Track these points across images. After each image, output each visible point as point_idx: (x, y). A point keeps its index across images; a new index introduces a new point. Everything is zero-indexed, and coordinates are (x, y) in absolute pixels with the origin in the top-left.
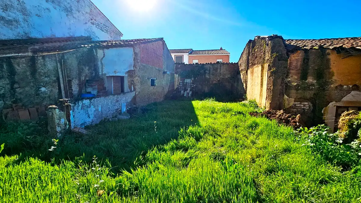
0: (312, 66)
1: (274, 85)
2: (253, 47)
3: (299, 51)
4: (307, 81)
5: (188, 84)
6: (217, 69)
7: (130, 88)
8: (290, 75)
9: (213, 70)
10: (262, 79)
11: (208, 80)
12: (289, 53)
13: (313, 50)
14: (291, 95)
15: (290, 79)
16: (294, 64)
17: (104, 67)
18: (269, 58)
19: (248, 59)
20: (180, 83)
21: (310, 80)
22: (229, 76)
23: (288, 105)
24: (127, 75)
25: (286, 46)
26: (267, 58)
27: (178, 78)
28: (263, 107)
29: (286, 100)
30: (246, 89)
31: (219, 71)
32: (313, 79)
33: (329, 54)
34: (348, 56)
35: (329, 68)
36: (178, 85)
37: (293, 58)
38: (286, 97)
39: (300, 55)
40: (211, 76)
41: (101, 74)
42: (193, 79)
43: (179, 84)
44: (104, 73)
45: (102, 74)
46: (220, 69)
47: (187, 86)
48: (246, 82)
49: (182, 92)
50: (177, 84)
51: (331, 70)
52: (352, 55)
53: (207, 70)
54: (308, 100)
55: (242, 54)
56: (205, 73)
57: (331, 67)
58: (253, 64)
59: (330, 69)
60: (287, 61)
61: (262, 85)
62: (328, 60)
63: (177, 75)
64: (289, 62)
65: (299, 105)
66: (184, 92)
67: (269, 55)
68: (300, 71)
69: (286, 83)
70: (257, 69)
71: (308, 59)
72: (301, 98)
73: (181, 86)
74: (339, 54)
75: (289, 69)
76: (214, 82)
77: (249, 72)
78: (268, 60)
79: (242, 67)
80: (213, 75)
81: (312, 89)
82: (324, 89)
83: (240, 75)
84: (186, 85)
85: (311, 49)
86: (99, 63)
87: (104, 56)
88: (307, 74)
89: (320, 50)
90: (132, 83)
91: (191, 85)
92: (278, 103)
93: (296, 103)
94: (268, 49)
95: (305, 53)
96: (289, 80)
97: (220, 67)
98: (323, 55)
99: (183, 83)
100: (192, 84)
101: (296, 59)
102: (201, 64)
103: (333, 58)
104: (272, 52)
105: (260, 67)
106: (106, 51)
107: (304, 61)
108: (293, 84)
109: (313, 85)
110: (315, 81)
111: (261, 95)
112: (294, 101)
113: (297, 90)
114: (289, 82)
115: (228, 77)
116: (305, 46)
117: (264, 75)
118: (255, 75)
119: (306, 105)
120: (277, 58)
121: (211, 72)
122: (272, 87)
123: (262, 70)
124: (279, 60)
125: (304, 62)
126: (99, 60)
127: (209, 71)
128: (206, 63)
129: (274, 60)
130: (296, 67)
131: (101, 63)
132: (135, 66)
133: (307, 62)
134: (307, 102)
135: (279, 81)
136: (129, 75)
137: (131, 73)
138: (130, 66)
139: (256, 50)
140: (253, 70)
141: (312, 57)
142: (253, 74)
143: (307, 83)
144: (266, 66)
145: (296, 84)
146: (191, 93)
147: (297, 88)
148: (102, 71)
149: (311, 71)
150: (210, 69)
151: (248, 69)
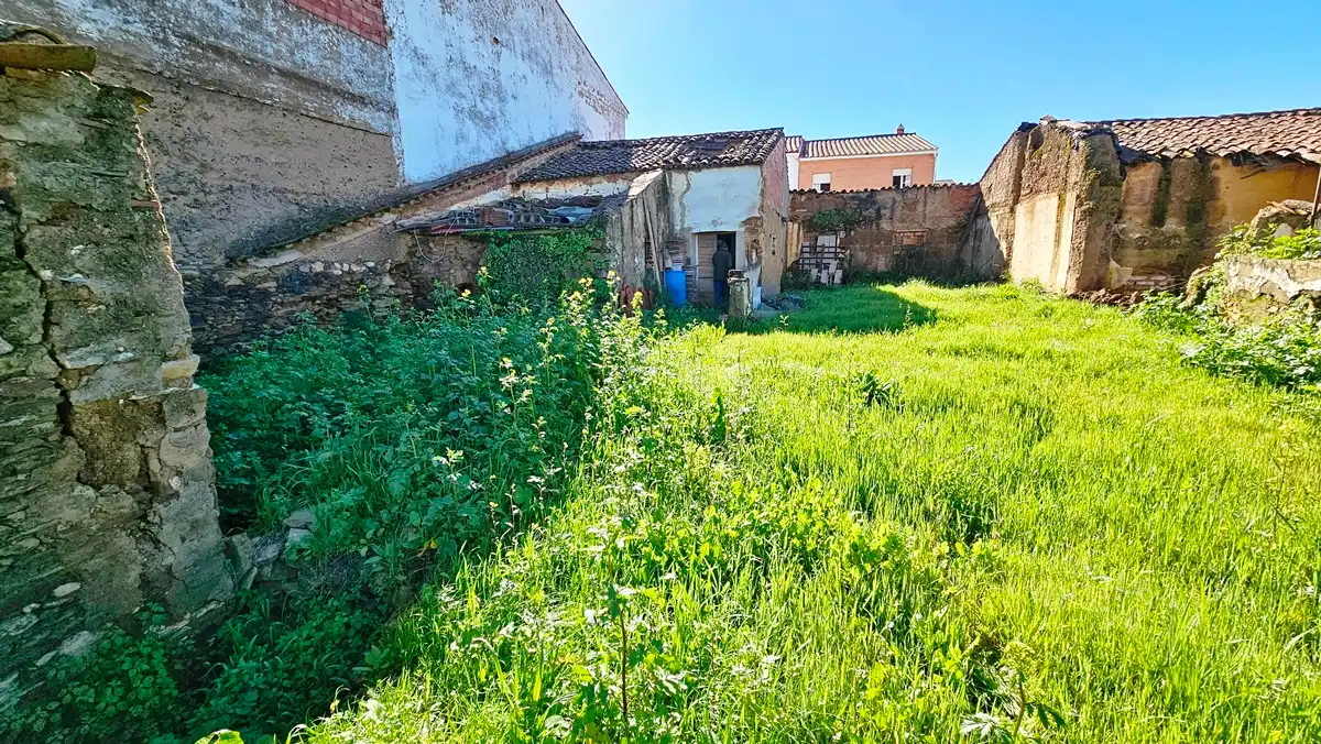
0: (1179, 195)
1: (1088, 238)
2: (1035, 146)
3: (1149, 164)
4: (1163, 229)
5: (826, 250)
6: (915, 203)
7: (749, 257)
8: (1126, 217)
9: (903, 208)
10: (1059, 228)
11: (889, 237)
12: (1127, 168)
13: (1182, 160)
14: (1125, 260)
15: (1124, 226)
16: (1137, 191)
17: (687, 213)
18: (1078, 180)
19: (1018, 178)
20: (803, 247)
21: (1172, 225)
22: (952, 222)
23: (1119, 281)
24: (743, 229)
25: (1120, 151)
26: (1072, 180)
27: (798, 234)
28: (1059, 292)
29: (1114, 271)
30: (1009, 255)
31: (920, 208)
32: (1178, 223)
33: (1217, 167)
34: (1256, 173)
35: (1214, 197)
36: (797, 254)
37: (1136, 179)
38: (1113, 264)
39: (1153, 170)
40: (897, 224)
41: (678, 228)
42: (842, 234)
43: (802, 252)
44: (685, 226)
45: (682, 229)
46: (925, 203)
47: (825, 255)
48: (1009, 236)
49: (814, 271)
50: (794, 251)
51: (1220, 203)
52: (1264, 171)
53: (885, 208)
54: (1164, 269)
55: (995, 160)
56: (879, 216)
57: (1220, 195)
58: (1034, 192)
59: (1219, 199)
60: (1120, 186)
61: (1058, 241)
62: (1215, 181)
63: (796, 225)
64: (1124, 188)
65: (1144, 283)
66: (820, 271)
67: (1080, 173)
68: (1150, 207)
69: (1116, 235)
70: (1046, 204)
71: (1169, 180)
72: (1148, 266)
73: (807, 255)
74: (1240, 168)
75: (1125, 203)
76: (906, 241)
77: (1020, 209)
78: (1076, 183)
79: (996, 196)
80: (903, 221)
81: (1175, 246)
82: (1202, 245)
83: (989, 219)
84: (822, 252)
85: (1176, 157)
86: (676, 205)
87: (688, 189)
88: (1165, 211)
89: (1196, 160)
90: (754, 245)
91: (835, 253)
92: (1096, 277)
93: (1138, 278)
94: (1078, 159)
95: (1163, 166)
96: (1123, 229)
97: (925, 197)
98: (1203, 169)
99: (814, 247)
100: (838, 250)
101: (1142, 180)
102: (866, 190)
103: (1226, 175)
104: (1087, 167)
105: (1055, 201)
106: (693, 175)
107: (1160, 183)
108: (1131, 235)
109: (1176, 236)
110: (1183, 228)
111: (1054, 264)
112: (1133, 275)
113: (1141, 248)
114: (1123, 231)
115: (949, 228)
116: (1165, 149)
117: (1065, 217)
118: (1040, 216)
119: (1160, 281)
120: (1097, 181)
121: (898, 213)
122: (1083, 244)
123: (1060, 207)
124: (1101, 185)
125: (1159, 187)
126: (677, 196)
127: (893, 211)
128: (883, 188)
129: (1090, 185)
130: (1141, 200)
131: (681, 204)
132: (762, 208)
133: (1167, 187)
134: (1162, 274)
135: (1101, 230)
136: (747, 229)
137: (752, 224)
138: (752, 208)
139: (1044, 157)
140: (1033, 206)
141: (1178, 174)
142: (1033, 215)
143: (1163, 234)
144: (1071, 198)
145: (1138, 235)
146: (839, 274)
147: (1140, 245)
148: (682, 221)
149: (1174, 206)
150: (894, 204)
151: (1016, 201)
